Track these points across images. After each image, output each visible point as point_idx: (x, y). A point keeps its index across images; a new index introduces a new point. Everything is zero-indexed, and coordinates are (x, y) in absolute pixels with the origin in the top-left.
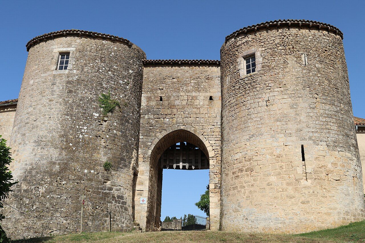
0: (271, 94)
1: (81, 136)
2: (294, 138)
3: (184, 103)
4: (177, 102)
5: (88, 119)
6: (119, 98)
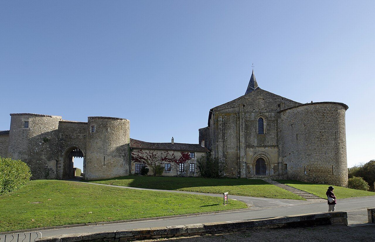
0: (97, 140)
1: (35, 151)
2: (102, 154)
3: (75, 137)
4: (72, 137)
5: (38, 145)
6: (49, 137)
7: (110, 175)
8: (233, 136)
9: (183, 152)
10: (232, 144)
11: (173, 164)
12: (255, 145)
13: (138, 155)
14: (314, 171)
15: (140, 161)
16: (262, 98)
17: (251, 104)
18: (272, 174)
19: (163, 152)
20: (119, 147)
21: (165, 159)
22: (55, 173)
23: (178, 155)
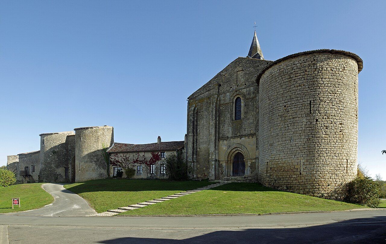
1: (48, 161)
2: (78, 161)
5: (49, 157)
6: (56, 150)
7: (84, 179)
8: (205, 127)
9: (153, 153)
10: (205, 138)
11: (143, 166)
12: (230, 135)
13: (115, 159)
14: (275, 169)
15: (116, 165)
16: (240, 69)
17: (228, 82)
18: (248, 175)
19: (134, 154)
20: (90, 153)
21: (137, 161)
22: (64, 177)
23: (149, 156)
